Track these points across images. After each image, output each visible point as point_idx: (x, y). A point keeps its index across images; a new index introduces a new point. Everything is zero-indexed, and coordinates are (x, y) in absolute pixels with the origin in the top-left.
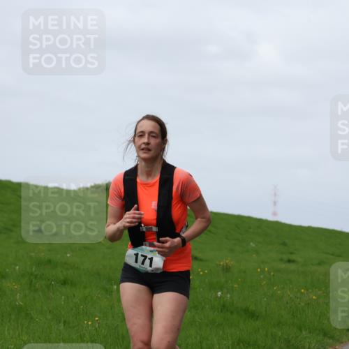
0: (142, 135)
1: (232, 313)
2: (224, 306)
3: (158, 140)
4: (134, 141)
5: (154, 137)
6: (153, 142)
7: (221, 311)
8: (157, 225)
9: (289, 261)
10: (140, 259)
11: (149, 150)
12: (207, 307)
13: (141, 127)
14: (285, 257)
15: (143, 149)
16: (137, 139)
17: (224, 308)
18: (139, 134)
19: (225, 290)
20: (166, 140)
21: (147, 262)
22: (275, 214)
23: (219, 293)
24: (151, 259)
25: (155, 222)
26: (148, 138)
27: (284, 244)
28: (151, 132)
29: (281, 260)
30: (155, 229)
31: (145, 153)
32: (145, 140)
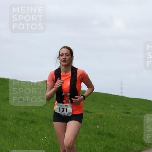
0: (62, 55)
1: (103, 135)
2: (100, 132)
3: (70, 57)
4: (59, 58)
5: (67, 55)
6: (67, 58)
7: (99, 134)
8: (70, 92)
9: (128, 113)
10: (62, 110)
11: (66, 61)
12: (93, 132)
13: (62, 51)
14: (126, 111)
15: (63, 61)
16: (60, 57)
17: (100, 133)
18: (61, 55)
19: (100, 126)
20: (73, 57)
21: (65, 110)
22: (122, 93)
23: (98, 127)
24: (67, 109)
25: (69, 91)
26: (65, 56)
27: (126, 106)
28: (66, 53)
29: (124, 113)
30: (69, 94)
31: (64, 63)
32: (64, 57)
